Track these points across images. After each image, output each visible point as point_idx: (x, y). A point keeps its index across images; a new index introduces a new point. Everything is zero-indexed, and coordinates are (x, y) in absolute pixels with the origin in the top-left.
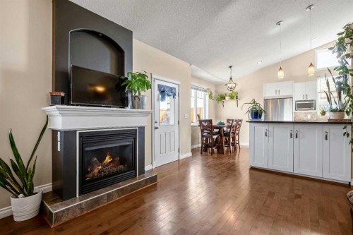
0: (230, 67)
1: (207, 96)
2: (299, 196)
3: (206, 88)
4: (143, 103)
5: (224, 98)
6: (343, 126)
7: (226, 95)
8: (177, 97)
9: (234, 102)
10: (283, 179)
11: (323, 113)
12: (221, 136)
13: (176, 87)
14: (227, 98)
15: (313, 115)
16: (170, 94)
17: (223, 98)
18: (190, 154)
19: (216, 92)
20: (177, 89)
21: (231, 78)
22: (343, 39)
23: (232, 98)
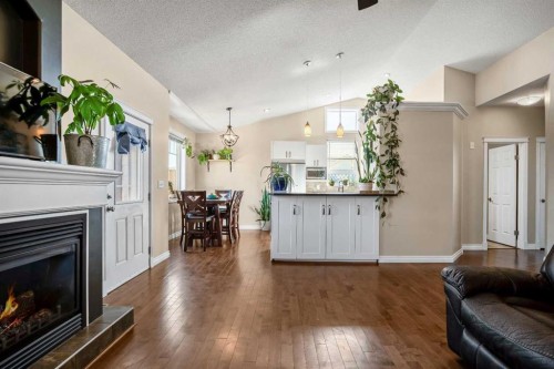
0: (229, 109)
1: (184, 151)
2: (350, 289)
3: (182, 137)
4: (98, 153)
5: (211, 157)
6: (376, 198)
7: (214, 152)
8: (147, 146)
9: (225, 164)
10: (321, 269)
11: (332, 184)
12: (216, 217)
13: (146, 127)
14: (216, 157)
15: (323, 185)
16: (137, 140)
17: (208, 156)
18: (167, 254)
19: (197, 145)
20: (147, 132)
21: (230, 127)
22: (373, 102)
23: (223, 157)
